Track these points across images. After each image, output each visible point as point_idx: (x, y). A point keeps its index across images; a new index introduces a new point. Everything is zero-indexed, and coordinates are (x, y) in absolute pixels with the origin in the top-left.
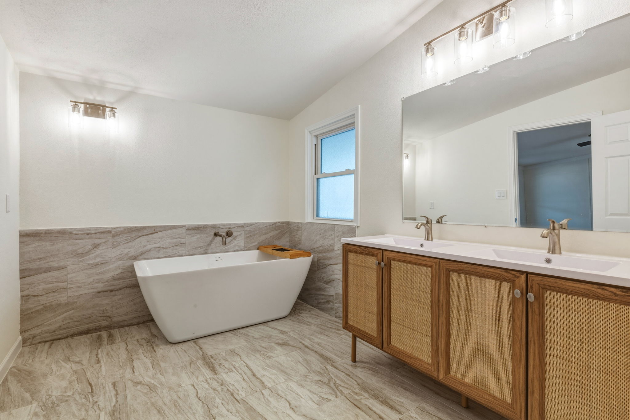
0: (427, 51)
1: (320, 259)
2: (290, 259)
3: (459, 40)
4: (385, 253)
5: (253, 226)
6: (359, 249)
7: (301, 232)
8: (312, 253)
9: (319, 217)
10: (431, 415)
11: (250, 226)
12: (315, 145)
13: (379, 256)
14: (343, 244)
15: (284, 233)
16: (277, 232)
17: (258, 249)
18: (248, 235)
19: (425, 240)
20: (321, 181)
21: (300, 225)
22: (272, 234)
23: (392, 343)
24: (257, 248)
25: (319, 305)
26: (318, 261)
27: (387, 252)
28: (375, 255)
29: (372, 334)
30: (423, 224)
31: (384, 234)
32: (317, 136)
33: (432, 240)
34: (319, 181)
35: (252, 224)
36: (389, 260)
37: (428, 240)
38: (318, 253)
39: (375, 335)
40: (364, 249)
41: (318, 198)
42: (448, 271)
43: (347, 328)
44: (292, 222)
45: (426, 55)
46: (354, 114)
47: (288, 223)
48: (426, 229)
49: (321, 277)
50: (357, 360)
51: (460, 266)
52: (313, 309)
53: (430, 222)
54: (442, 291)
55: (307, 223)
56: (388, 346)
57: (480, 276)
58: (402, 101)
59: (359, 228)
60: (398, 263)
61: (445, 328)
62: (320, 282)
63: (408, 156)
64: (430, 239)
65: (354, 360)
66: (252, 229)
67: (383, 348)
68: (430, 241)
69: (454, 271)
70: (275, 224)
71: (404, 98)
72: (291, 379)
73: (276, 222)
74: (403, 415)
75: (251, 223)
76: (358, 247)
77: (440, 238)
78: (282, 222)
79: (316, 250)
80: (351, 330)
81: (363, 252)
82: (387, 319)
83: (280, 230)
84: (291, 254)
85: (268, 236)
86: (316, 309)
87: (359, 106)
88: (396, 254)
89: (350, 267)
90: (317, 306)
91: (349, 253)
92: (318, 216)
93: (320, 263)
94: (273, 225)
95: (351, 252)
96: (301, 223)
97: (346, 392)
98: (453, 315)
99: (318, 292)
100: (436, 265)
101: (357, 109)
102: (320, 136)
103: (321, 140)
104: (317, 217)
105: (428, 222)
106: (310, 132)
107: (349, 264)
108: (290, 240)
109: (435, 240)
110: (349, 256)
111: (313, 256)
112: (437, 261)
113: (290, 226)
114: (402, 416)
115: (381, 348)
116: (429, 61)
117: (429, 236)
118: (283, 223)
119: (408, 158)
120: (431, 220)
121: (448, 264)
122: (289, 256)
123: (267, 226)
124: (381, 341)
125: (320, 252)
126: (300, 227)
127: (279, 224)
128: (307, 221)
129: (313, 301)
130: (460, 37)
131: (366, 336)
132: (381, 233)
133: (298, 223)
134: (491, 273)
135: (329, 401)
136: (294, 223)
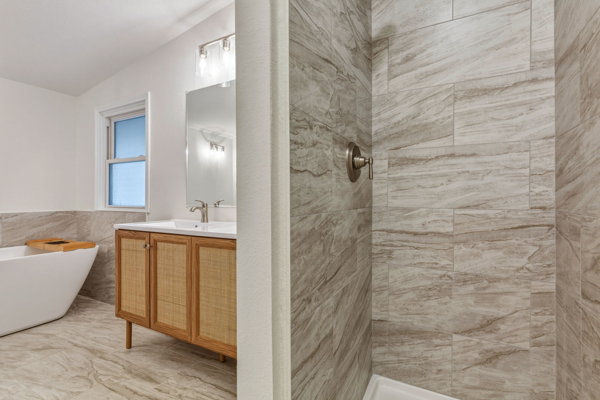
0: (201, 52)
1: (110, 249)
2: (64, 251)
3: (223, 49)
4: (152, 235)
5: (18, 216)
6: (130, 233)
7: (90, 221)
8: (96, 243)
9: (112, 205)
10: (189, 377)
11: (12, 217)
12: (108, 127)
13: (146, 238)
14: (116, 230)
15: (69, 224)
16: (58, 223)
17: (26, 244)
18: (8, 229)
19: (201, 222)
20: (114, 167)
21: (89, 214)
22: (49, 225)
23: (158, 320)
24: (24, 243)
25: (110, 299)
26: (108, 252)
27: (154, 234)
28: (144, 239)
29: (142, 315)
30: (197, 208)
31: (170, 219)
32: (109, 119)
33: (207, 222)
34: (112, 167)
35: (16, 215)
36: (156, 242)
37: (203, 222)
38: (108, 244)
39: (145, 316)
40: (134, 233)
41: (111, 184)
42: (198, 246)
43: (119, 315)
44: (80, 212)
45: (200, 56)
46: (144, 101)
47: (74, 213)
48: (202, 212)
49: (112, 269)
50: (133, 345)
51: (205, 240)
52: (103, 304)
53: (205, 206)
54: (193, 264)
55: (97, 212)
56: (154, 323)
57: (218, 248)
58: (186, 94)
59: (149, 214)
60: (163, 244)
61: (195, 296)
62: (111, 274)
63: (223, 149)
64: (206, 221)
65: (129, 345)
66: (15, 221)
67: (150, 327)
68: (205, 223)
69: (203, 245)
70: (54, 214)
71: (188, 91)
72: (36, 384)
73: (56, 212)
74: (160, 384)
75: (14, 213)
76: (129, 232)
77: (216, 220)
78: (65, 212)
79: (106, 240)
80: (123, 317)
81: (133, 236)
82: (153, 299)
83: (63, 221)
84: (65, 246)
85: (44, 228)
86: (107, 304)
87: (149, 93)
88: (161, 236)
89: (123, 253)
90: (108, 301)
91: (122, 239)
92: (110, 203)
93: (110, 254)
94: (51, 215)
95: (123, 237)
96: (90, 212)
97: (104, 379)
98: (201, 283)
99: (110, 286)
100: (189, 242)
101: (147, 95)
102: (114, 118)
103: (115, 123)
104: (109, 205)
105: (204, 206)
106: (100, 113)
107: (122, 250)
108: (77, 232)
109: (210, 222)
110: (122, 241)
111: (99, 247)
112: (189, 238)
113: (77, 216)
114: (158, 385)
115: (148, 327)
116: (202, 62)
117: (205, 218)
118: (67, 213)
119: (224, 151)
120: (207, 204)
121: (197, 240)
122: (63, 249)
123: (41, 217)
124: (149, 321)
125: (111, 242)
126: (89, 217)
127: (61, 214)
128: (96, 210)
129: (104, 296)
130: (224, 46)
131: (136, 319)
132: (167, 218)
133: (86, 212)
134: (224, 244)
135: (80, 393)
136: (83, 212)
